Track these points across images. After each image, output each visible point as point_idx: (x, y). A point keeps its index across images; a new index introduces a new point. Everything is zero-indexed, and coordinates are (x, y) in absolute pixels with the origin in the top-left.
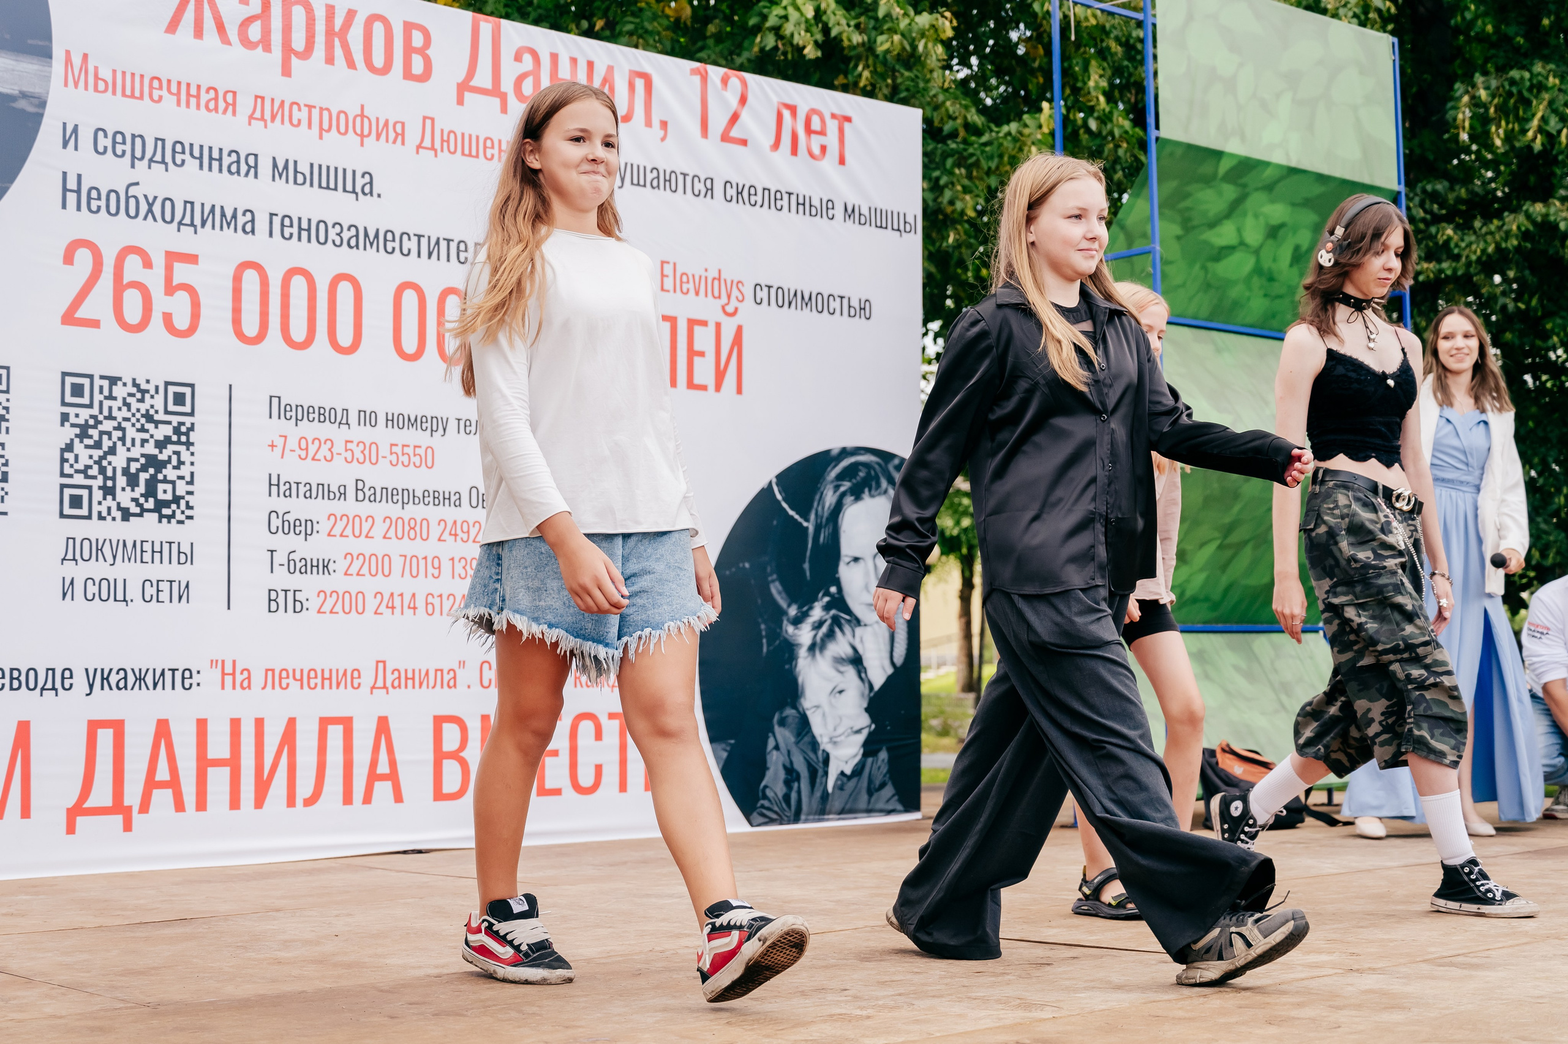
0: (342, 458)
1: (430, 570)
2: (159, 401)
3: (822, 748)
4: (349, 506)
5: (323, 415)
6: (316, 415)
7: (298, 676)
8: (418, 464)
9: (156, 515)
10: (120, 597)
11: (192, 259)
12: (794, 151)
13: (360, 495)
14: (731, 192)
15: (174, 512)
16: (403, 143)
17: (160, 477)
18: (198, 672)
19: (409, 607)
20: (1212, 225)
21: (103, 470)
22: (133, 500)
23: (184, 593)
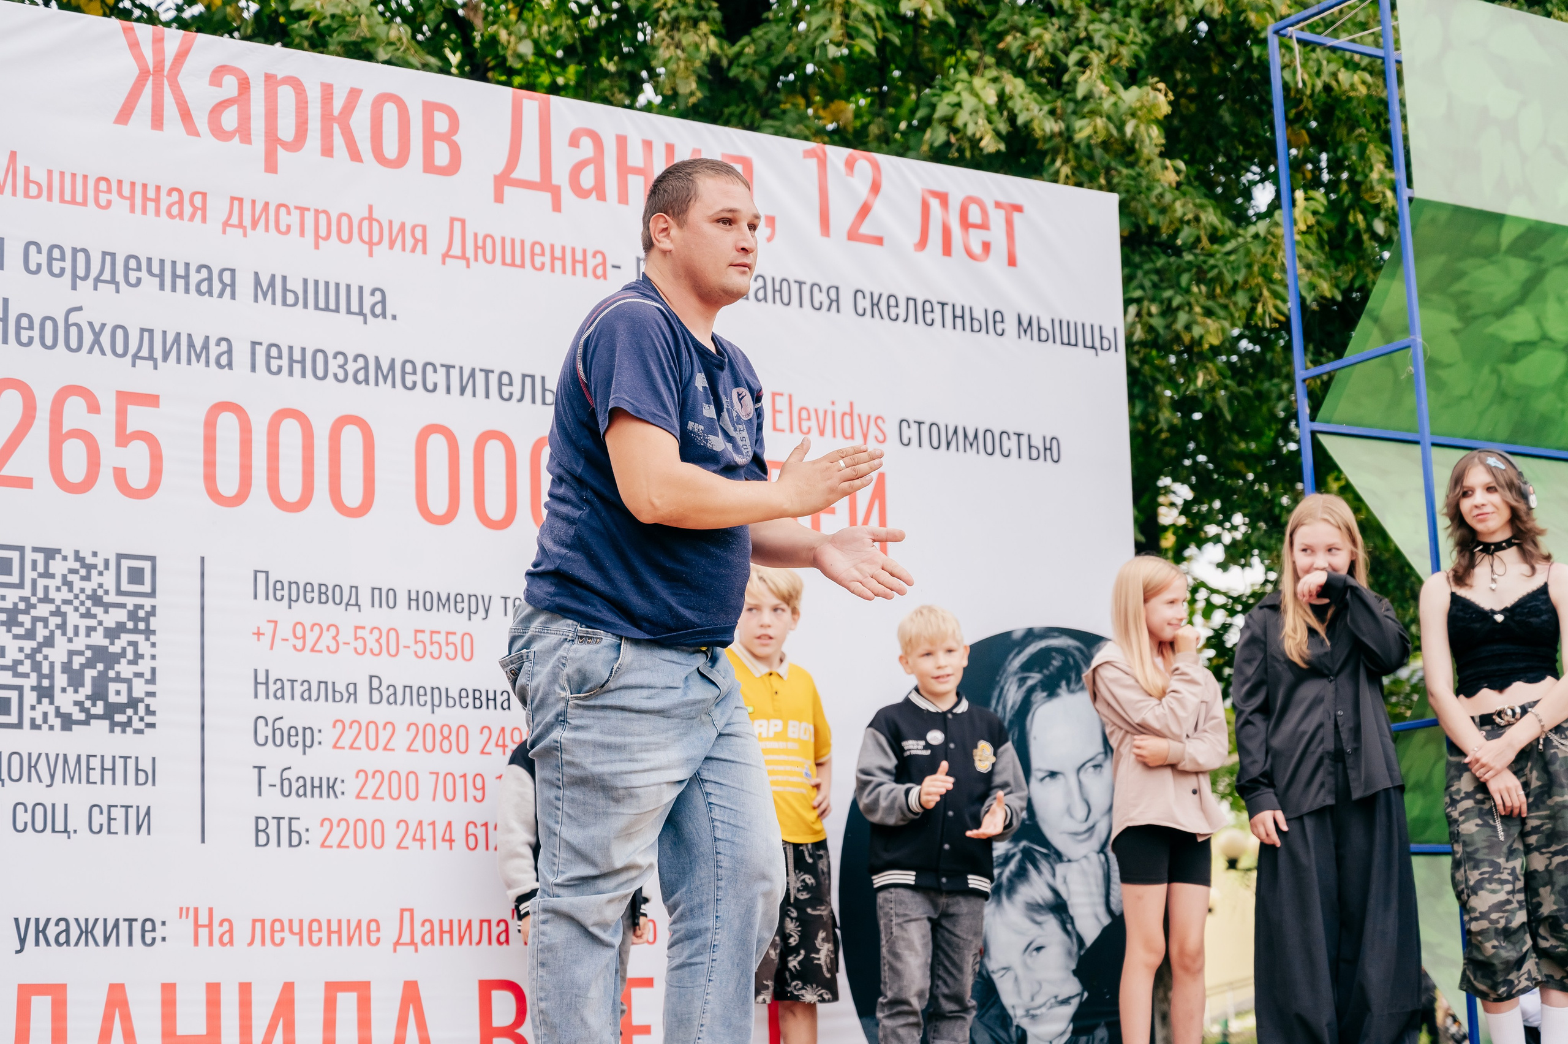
0: (351, 648)
1: (471, 791)
2: (109, 580)
3: (1015, 1023)
4: (362, 710)
5: (325, 594)
6: (316, 595)
7: (296, 929)
8: (452, 655)
9: (106, 723)
10: (60, 826)
11: (152, 400)
12: (947, 250)
13: (376, 696)
14: (864, 304)
15: (130, 719)
16: (425, 252)
17: (112, 674)
18: (164, 923)
19: (444, 840)
20: (1501, 314)
21: (36, 667)
22: (76, 703)
23: (143, 821)
